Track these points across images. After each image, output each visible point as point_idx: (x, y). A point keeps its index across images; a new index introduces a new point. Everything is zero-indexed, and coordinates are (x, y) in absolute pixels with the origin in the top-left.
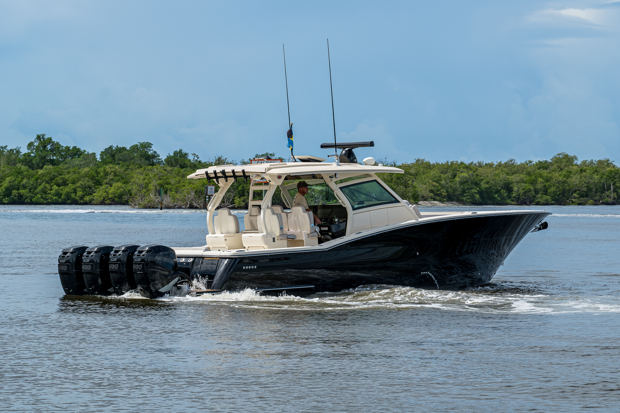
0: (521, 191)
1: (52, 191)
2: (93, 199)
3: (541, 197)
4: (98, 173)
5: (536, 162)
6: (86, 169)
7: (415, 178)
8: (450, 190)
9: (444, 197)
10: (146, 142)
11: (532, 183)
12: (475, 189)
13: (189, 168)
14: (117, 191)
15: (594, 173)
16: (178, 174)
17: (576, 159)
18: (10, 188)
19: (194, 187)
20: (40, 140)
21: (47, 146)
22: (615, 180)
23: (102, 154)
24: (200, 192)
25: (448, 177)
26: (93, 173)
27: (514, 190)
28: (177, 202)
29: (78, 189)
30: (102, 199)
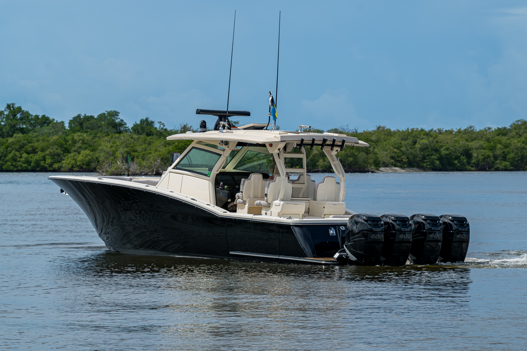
0: (481, 158)
1: (22, 159)
2: (61, 167)
3: (500, 163)
4: (66, 141)
5: (495, 129)
6: (55, 137)
7: (376, 145)
8: (410, 156)
9: (405, 163)
10: (113, 110)
11: (491, 150)
12: (435, 155)
13: (155, 136)
14: (85, 159)
16: (144, 142)
19: (160, 155)
20: (10, 109)
21: (16, 115)
23: (71, 122)
24: (166, 159)
25: (409, 144)
26: (62, 141)
27: (474, 156)
28: (143, 169)
29: (47, 157)
30: (70, 166)
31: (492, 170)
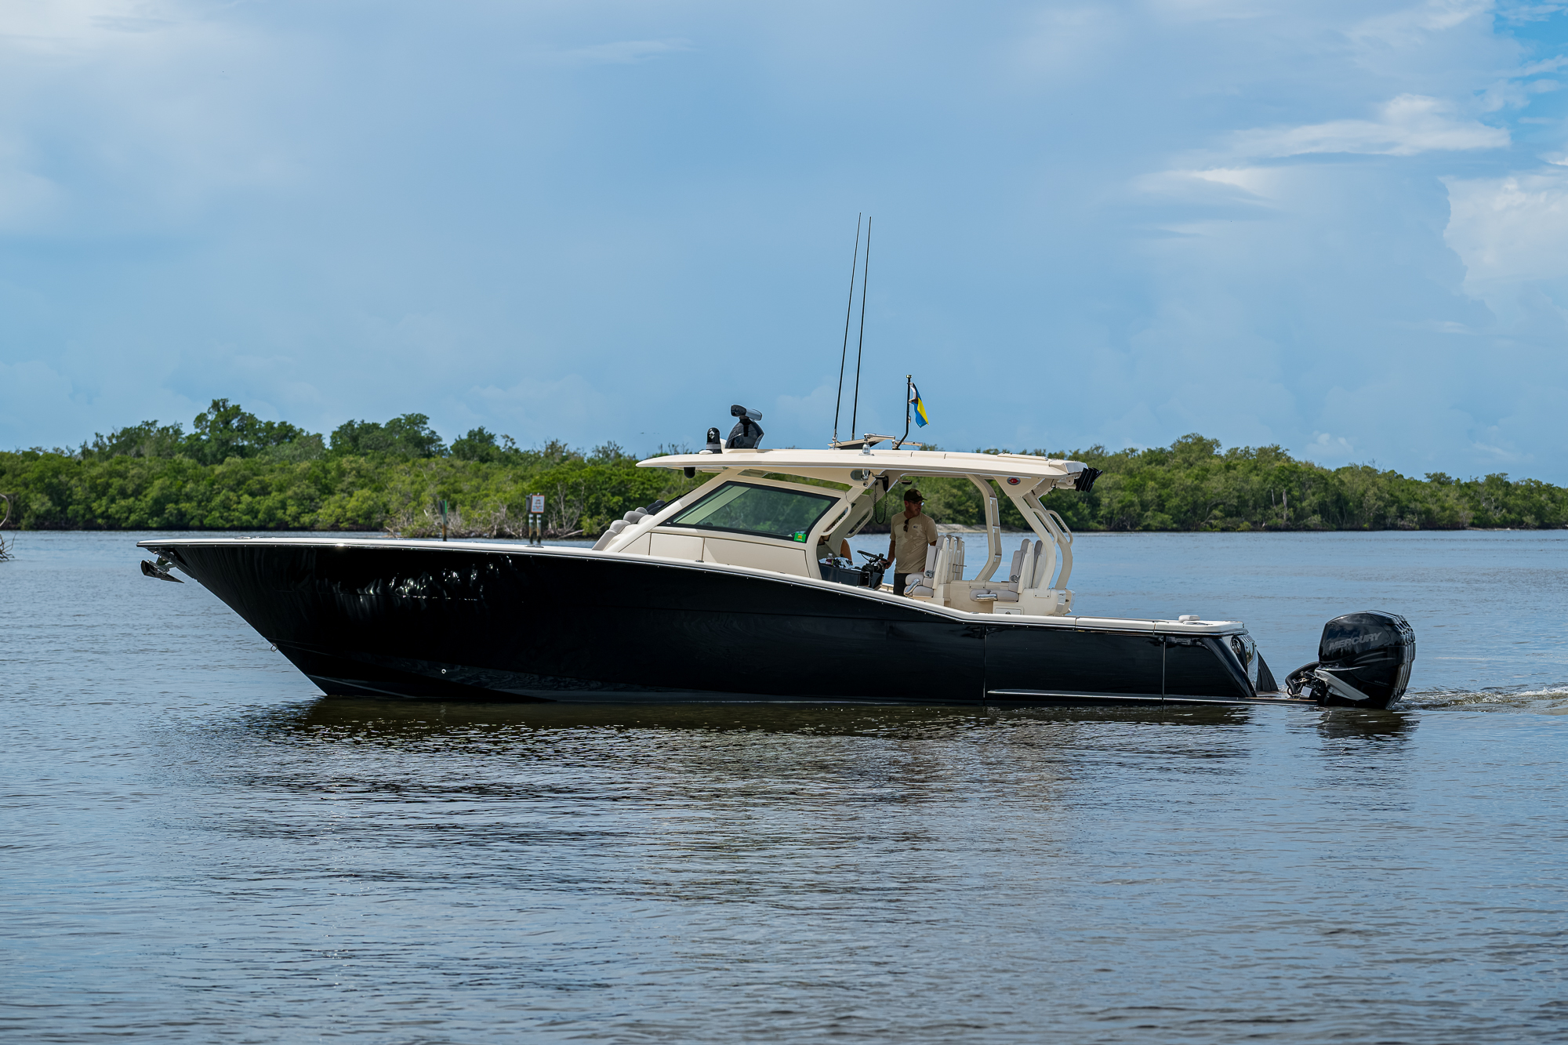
0: (1116, 506)
1: (240, 506)
2: (316, 521)
3: (1153, 517)
4: (326, 472)
5: (1143, 452)
6: (305, 464)
9: (972, 517)
10: (416, 413)
11: (1136, 491)
13: (496, 462)
14: (361, 506)
15: (1251, 471)
16: (476, 474)
17: (1218, 445)
18: (162, 500)
19: (505, 499)
20: (219, 410)
21: (231, 421)
22: (1291, 485)
23: (335, 436)
24: (516, 507)
26: (318, 472)
27: (1103, 503)
28: (473, 526)
29: (290, 502)
30: (334, 519)
31: (1137, 529)
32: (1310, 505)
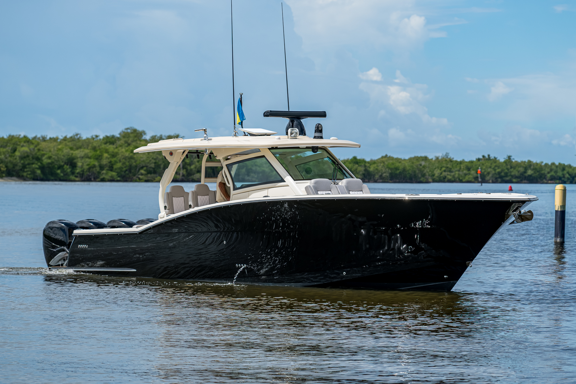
0: (86, 167)
5: (103, 137)
8: (9, 165)
9: (3, 172)
11: (97, 159)
12: (37, 164)
17: (145, 134)
25: (8, 152)
27: (78, 165)
31: (97, 180)
32: (195, 168)
